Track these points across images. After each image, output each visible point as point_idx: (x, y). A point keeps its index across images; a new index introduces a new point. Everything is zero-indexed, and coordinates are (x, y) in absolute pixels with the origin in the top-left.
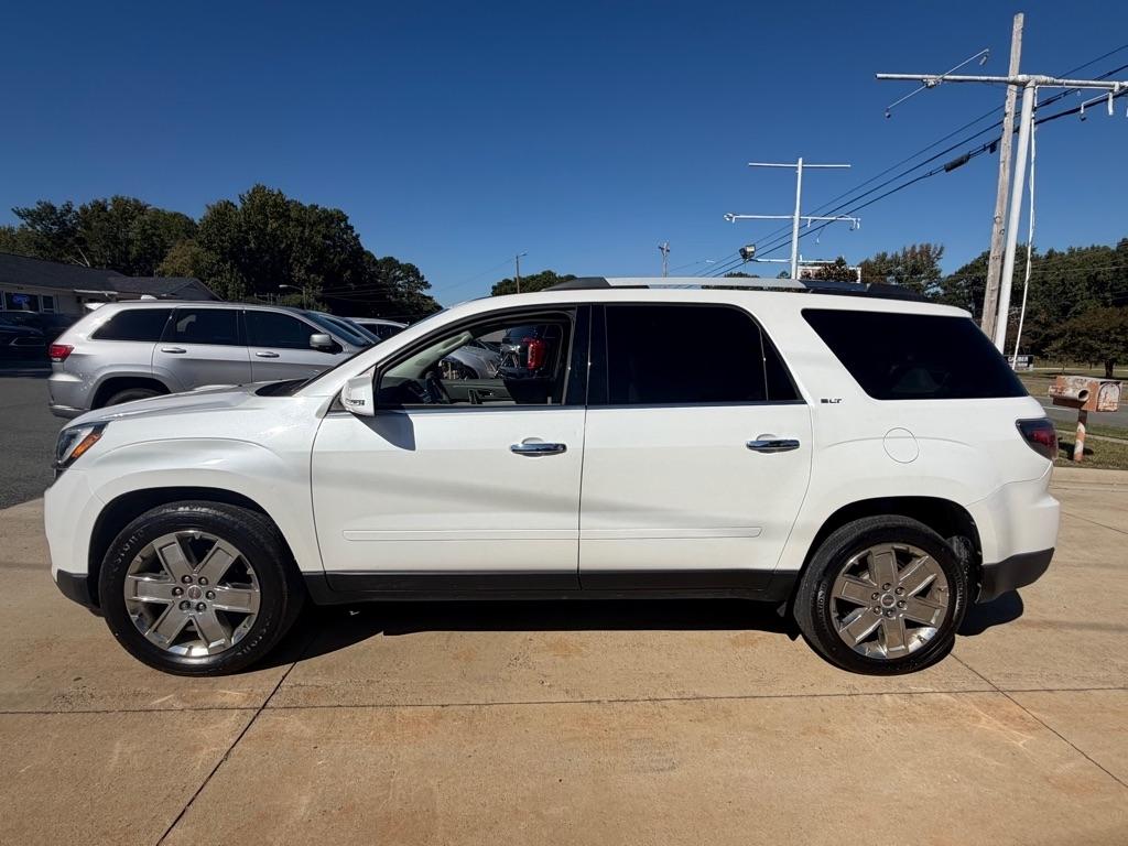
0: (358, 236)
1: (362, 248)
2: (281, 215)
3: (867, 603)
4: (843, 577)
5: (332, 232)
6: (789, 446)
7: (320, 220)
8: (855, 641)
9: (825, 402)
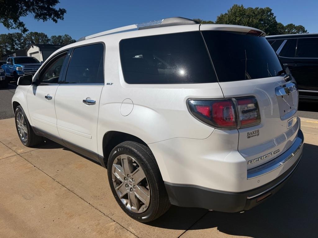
0: (275, 17)
1: (276, 22)
2: (241, 15)
3: (122, 180)
4: (114, 165)
5: (264, 17)
6: (92, 103)
7: (259, 13)
8: (120, 196)
9: (108, 84)
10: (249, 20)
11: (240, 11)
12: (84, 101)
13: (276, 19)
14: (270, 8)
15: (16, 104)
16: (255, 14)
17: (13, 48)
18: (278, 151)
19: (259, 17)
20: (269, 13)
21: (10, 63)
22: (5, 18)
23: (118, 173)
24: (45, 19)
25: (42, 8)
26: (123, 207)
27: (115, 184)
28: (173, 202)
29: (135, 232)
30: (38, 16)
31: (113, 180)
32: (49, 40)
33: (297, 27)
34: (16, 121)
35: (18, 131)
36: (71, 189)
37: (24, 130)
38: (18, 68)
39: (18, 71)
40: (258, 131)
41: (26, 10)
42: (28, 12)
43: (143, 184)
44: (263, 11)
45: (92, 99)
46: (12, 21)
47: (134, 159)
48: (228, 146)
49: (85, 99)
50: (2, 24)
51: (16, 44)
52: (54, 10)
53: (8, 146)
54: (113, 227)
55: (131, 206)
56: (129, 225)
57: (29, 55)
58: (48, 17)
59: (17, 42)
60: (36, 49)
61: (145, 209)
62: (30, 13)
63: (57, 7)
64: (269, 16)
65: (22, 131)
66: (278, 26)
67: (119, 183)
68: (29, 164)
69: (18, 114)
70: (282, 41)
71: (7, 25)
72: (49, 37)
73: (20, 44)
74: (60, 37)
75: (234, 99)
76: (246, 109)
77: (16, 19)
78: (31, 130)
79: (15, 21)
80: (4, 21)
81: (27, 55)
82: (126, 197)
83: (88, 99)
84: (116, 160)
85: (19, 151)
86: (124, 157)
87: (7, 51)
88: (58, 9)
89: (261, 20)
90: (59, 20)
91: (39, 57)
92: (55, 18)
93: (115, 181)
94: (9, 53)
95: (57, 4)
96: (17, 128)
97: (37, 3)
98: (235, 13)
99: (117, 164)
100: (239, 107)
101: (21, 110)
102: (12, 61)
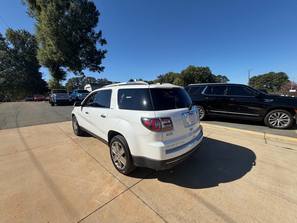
1: (212, 74)
2: (194, 70)
3: (115, 154)
4: (112, 146)
5: (205, 72)
6: (104, 117)
7: (202, 70)
8: (115, 161)
9: (111, 109)
10: (197, 73)
11: (193, 68)
12: (101, 116)
13: (212, 72)
14: (209, 67)
15: (73, 115)
16: (200, 70)
17: (78, 84)
18: (184, 142)
19: (203, 71)
20: (208, 70)
21: (75, 92)
22: (75, 70)
23: (114, 150)
24: (94, 71)
25: (93, 66)
26: (116, 166)
27: (112, 155)
28: (136, 165)
29: (119, 179)
30: (91, 70)
31: (112, 153)
32: (96, 81)
33: (223, 76)
34: (73, 123)
35: (73, 128)
36: (94, 157)
37: (76, 127)
38: (79, 95)
39: (79, 97)
40: (172, 133)
41: (86, 67)
42: (86, 68)
43: (124, 155)
44: (205, 69)
45: (105, 115)
46: (78, 72)
47: (120, 144)
48: (157, 139)
49: (102, 115)
50: (73, 73)
51: (80, 82)
52: (99, 67)
53: (68, 135)
54: (110, 176)
55: (119, 166)
56: (117, 175)
57: (85, 89)
58: (96, 70)
59: (80, 81)
60: (89, 85)
61: (124, 168)
62: (87, 68)
63: (100, 66)
64: (208, 71)
65: (75, 128)
66: (213, 76)
67: (114, 155)
68: (77, 144)
69: (74, 120)
70: (205, 87)
71: (76, 74)
72: (97, 79)
73: (82, 83)
74: (102, 79)
75: (160, 119)
76: (167, 123)
77: (80, 71)
78: (79, 127)
79: (80, 72)
80: (74, 72)
81: (84, 89)
82: (117, 162)
83: (103, 115)
84: (113, 144)
85: (73, 138)
86: (116, 142)
87: (75, 86)
88: (101, 67)
89: (204, 73)
90: (101, 72)
91: (90, 90)
92: (99, 71)
93: (113, 154)
94: (76, 87)
95: (101, 64)
96: (73, 126)
97: (91, 64)
98: (190, 70)
99: (114, 146)
100: (162, 122)
101: (75, 118)
102: (76, 92)
